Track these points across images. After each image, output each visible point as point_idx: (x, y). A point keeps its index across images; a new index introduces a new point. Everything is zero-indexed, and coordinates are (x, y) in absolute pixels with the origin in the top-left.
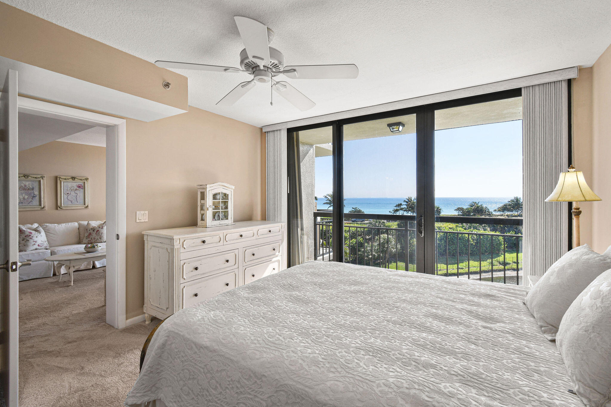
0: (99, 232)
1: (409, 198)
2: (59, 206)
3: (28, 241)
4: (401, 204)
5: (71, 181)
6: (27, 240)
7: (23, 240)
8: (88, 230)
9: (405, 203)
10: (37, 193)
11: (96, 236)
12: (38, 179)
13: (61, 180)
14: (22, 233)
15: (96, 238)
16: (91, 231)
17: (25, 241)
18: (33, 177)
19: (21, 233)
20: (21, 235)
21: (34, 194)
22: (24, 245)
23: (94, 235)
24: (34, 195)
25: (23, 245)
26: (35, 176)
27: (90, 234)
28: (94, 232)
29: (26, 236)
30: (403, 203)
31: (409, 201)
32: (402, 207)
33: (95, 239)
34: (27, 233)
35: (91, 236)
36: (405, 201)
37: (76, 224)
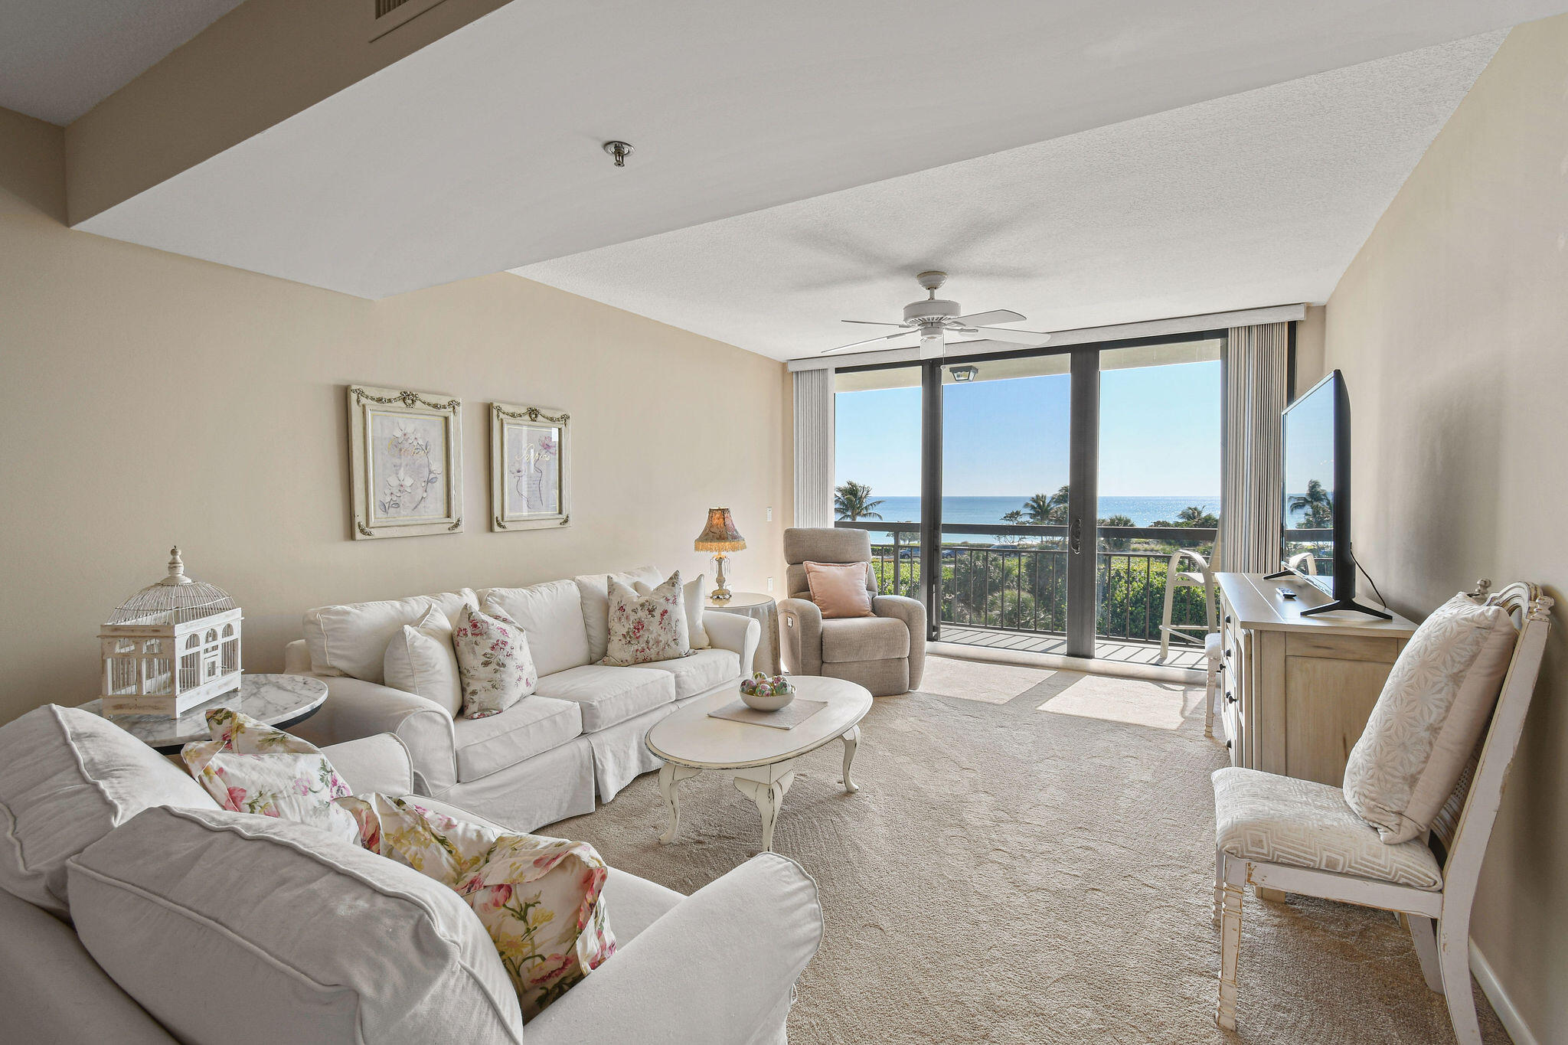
0: (670, 617)
1: (1037, 496)
2: (497, 518)
3: (504, 665)
4: (1018, 513)
5: (526, 423)
6: (498, 664)
7: (486, 664)
8: (628, 609)
9: (1028, 510)
10: (438, 467)
11: (662, 632)
12: (443, 412)
13: (502, 420)
14: (481, 634)
15: (663, 639)
16: (642, 614)
17: (493, 666)
18: (429, 404)
19: (477, 635)
20: (476, 644)
21: (430, 472)
22: (494, 687)
23: (654, 626)
24: (432, 476)
25: (488, 685)
26: (433, 399)
27: (639, 626)
28: (653, 616)
29: (493, 648)
30: (1023, 511)
31: (1039, 507)
32: (1020, 520)
33: (658, 642)
34: (497, 635)
35: (645, 635)
36: (1026, 505)
37: (568, 591)
